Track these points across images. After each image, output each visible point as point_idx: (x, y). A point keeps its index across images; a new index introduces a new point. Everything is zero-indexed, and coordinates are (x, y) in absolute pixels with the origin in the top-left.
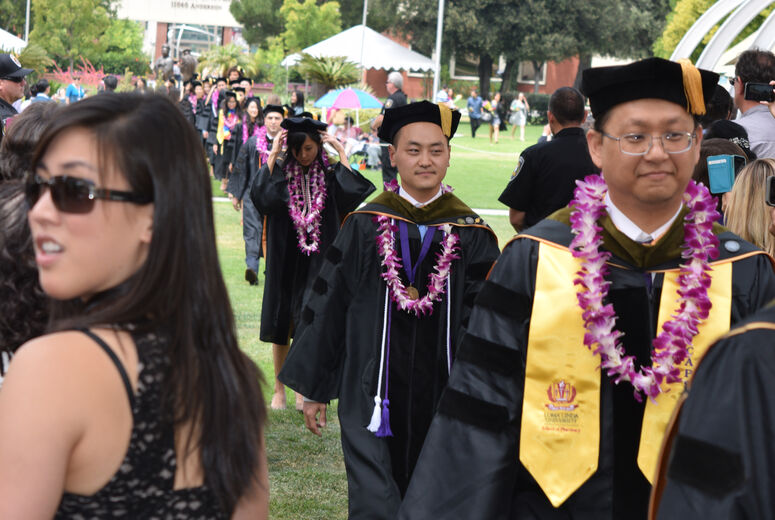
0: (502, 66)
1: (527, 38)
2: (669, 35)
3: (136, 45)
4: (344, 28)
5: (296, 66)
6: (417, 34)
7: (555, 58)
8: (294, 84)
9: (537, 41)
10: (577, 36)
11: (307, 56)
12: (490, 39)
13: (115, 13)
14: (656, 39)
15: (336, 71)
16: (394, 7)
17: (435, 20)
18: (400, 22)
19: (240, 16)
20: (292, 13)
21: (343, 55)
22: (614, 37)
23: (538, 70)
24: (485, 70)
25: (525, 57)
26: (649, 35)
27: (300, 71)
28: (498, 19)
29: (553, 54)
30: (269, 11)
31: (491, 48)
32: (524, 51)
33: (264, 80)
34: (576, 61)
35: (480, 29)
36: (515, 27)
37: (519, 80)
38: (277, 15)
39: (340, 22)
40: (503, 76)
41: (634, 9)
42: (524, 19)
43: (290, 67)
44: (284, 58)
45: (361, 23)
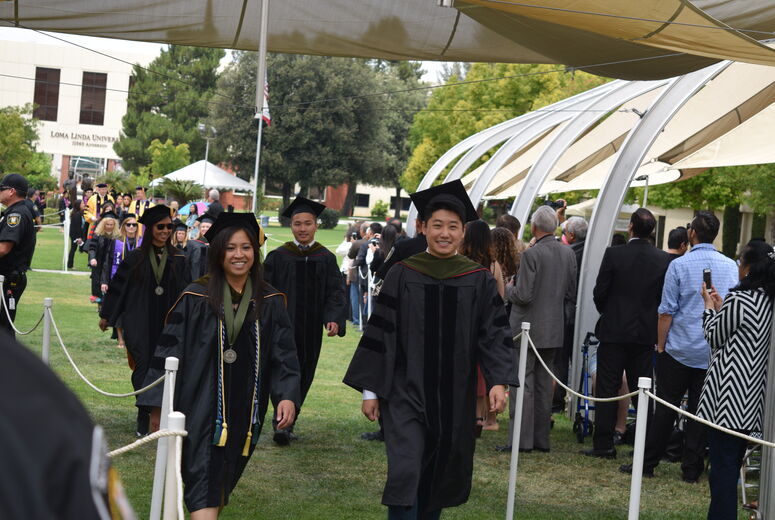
0: (297, 189)
1: (316, 171)
3: (47, 170)
4: (191, 162)
5: (160, 186)
6: (242, 166)
7: (333, 185)
8: (157, 199)
9: (323, 173)
10: (348, 171)
11: (167, 179)
12: (291, 171)
13: (35, 148)
15: (188, 190)
16: (225, 149)
17: (255, 158)
18: (230, 159)
19: (120, 152)
20: (157, 149)
21: (191, 180)
22: (374, 171)
23: (321, 192)
24: (286, 191)
25: (313, 185)
26: (395, 171)
27: (163, 189)
28: (296, 158)
29: (332, 182)
30: (140, 149)
31: (291, 179)
32: (313, 180)
34: (345, 189)
35: (284, 164)
36: (308, 163)
38: (146, 151)
39: (190, 157)
41: (385, 154)
42: (314, 158)
43: (155, 187)
44: (151, 180)
45: (204, 159)
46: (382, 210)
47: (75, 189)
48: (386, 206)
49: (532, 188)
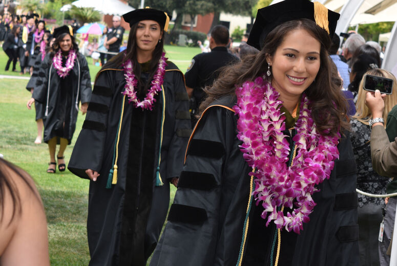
0: (175, 16)
1: (188, 2)
2: (261, 4)
5: (68, 11)
7: (202, 14)
8: (66, 21)
9: (193, 4)
10: (214, 3)
11: (74, 6)
12: (169, 2)
14: (254, 6)
15: (89, 14)
22: (233, 4)
23: (193, 19)
25: (186, 12)
26: (250, 4)
27: (70, 14)
29: (201, 11)
31: (170, 7)
32: (186, 9)
33: (51, 18)
34: (212, 16)
37: (183, 24)
40: (175, 21)
43: (65, 12)
44: (62, 6)
46: (240, 34)
47: (3, 11)
48: (243, 31)
49: (346, 19)
